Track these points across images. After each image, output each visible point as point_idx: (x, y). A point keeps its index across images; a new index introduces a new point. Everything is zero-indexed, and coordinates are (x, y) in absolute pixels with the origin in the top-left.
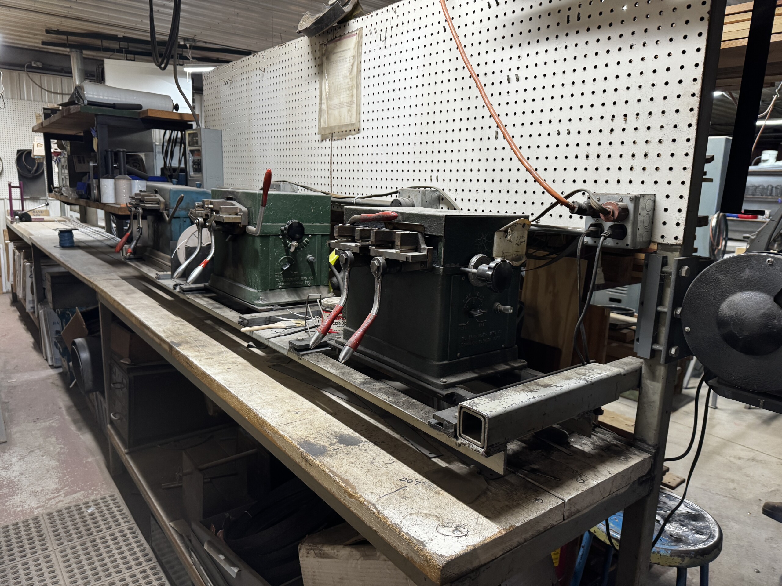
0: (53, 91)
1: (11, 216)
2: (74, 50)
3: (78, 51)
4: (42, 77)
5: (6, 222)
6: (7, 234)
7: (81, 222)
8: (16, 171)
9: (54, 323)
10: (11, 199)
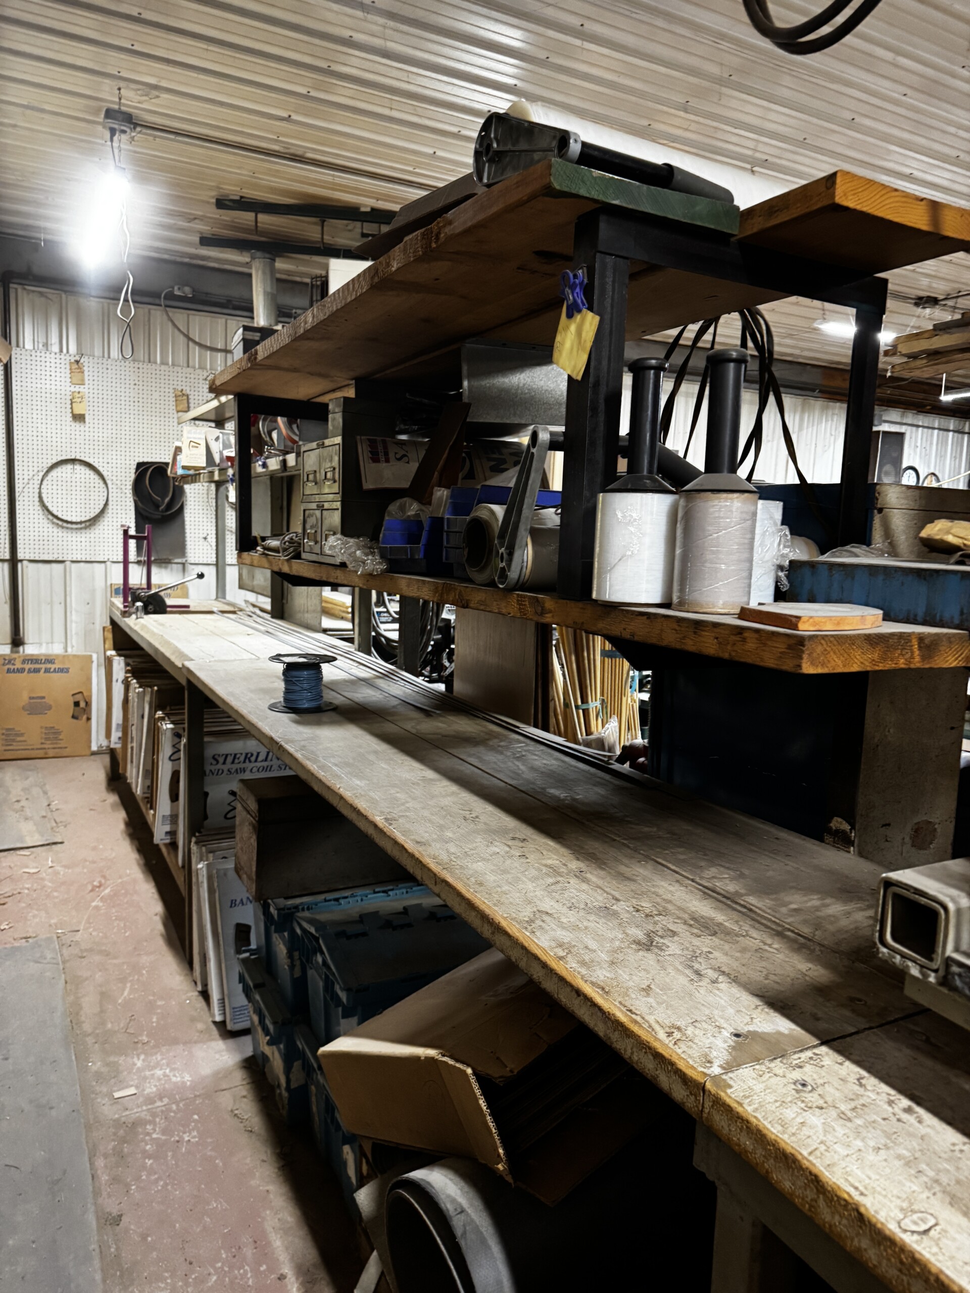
0: (208, 344)
1: (125, 600)
2: (259, 254)
3: (267, 255)
4: (191, 317)
5: (111, 611)
6: (110, 636)
7: (273, 617)
8: (132, 504)
9: (233, 904)
10: (126, 562)
